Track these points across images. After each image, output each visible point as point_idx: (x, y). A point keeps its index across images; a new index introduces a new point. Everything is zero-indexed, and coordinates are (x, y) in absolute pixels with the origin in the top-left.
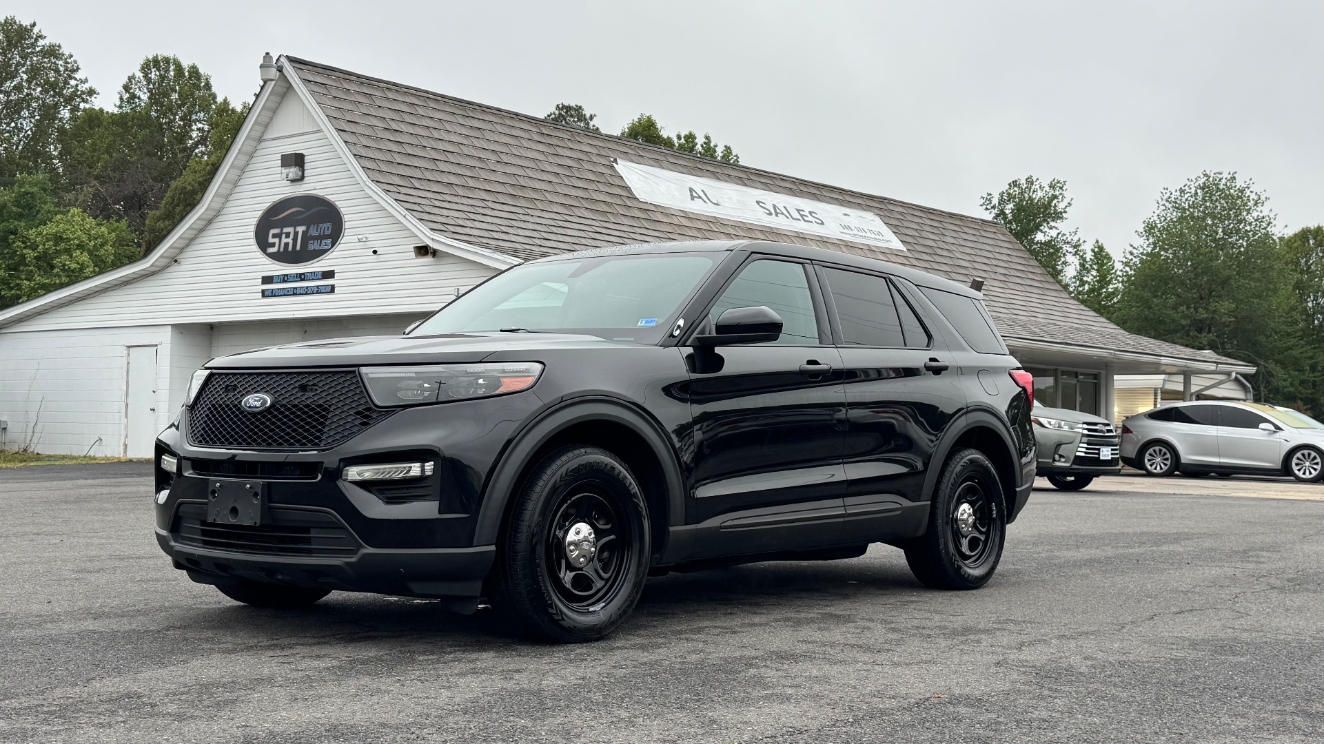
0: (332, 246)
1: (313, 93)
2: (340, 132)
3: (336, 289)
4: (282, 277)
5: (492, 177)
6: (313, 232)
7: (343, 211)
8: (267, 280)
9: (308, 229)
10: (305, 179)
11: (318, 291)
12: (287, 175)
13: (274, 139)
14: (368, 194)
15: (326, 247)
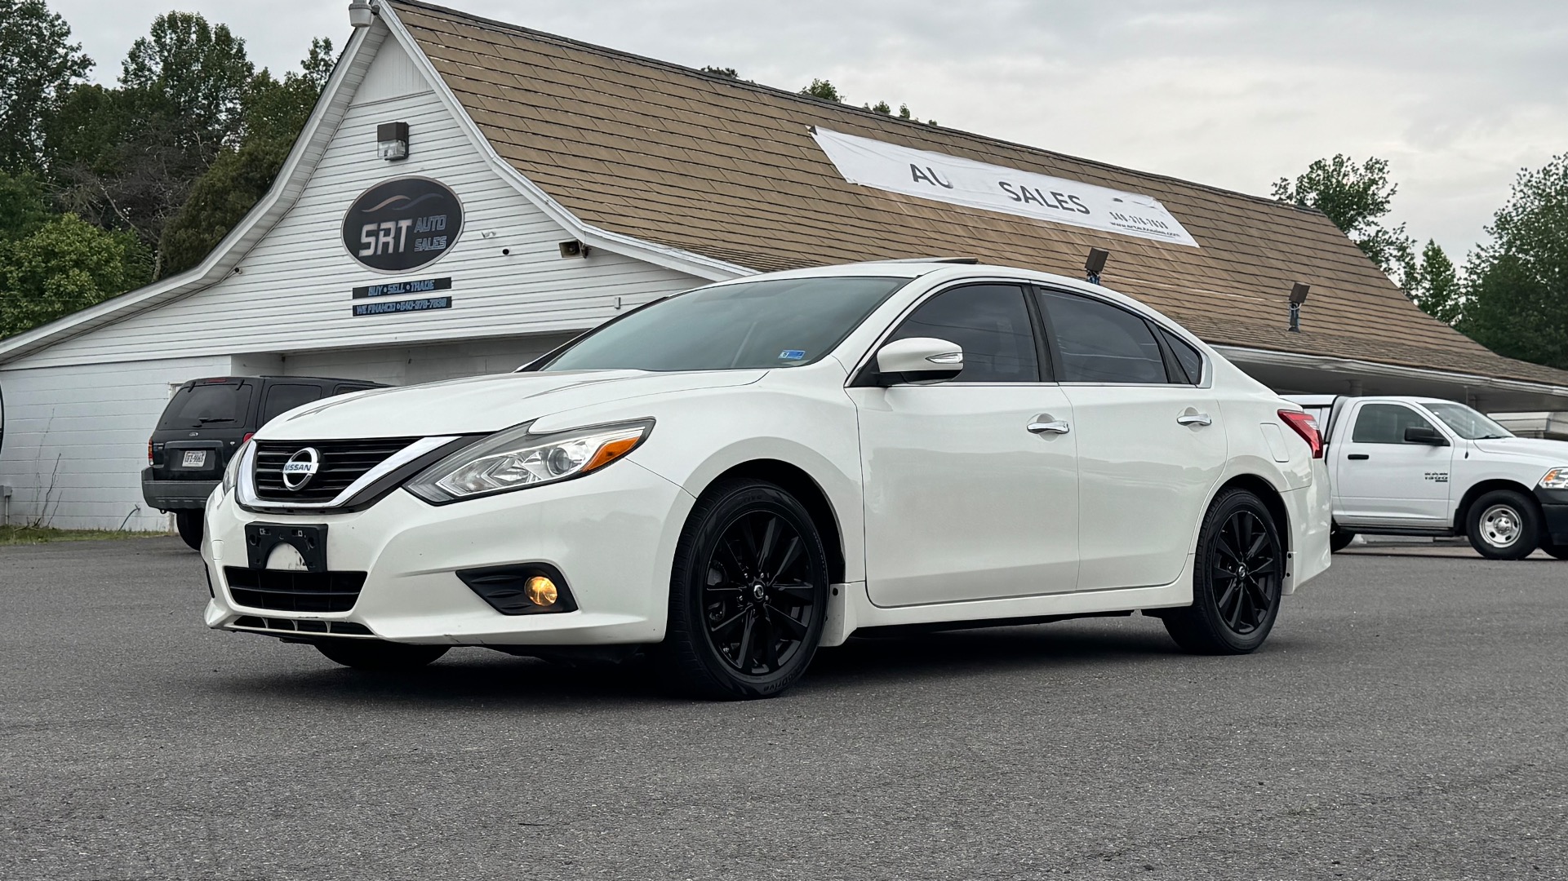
0: (448, 246)
1: (420, 42)
2: (457, 92)
3: (453, 302)
4: (380, 289)
5: (655, 150)
6: (421, 228)
7: (462, 198)
8: (359, 293)
9: (414, 224)
10: (410, 156)
11: (429, 305)
12: (386, 152)
13: (367, 105)
14: (497, 175)
15: (439, 248)
